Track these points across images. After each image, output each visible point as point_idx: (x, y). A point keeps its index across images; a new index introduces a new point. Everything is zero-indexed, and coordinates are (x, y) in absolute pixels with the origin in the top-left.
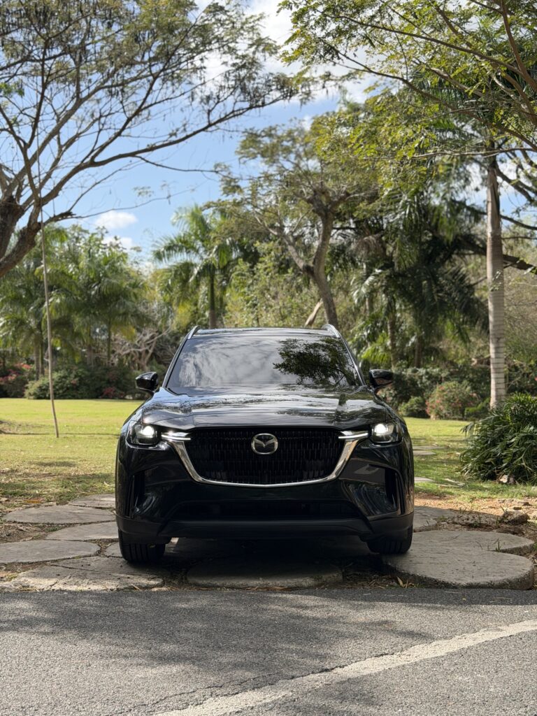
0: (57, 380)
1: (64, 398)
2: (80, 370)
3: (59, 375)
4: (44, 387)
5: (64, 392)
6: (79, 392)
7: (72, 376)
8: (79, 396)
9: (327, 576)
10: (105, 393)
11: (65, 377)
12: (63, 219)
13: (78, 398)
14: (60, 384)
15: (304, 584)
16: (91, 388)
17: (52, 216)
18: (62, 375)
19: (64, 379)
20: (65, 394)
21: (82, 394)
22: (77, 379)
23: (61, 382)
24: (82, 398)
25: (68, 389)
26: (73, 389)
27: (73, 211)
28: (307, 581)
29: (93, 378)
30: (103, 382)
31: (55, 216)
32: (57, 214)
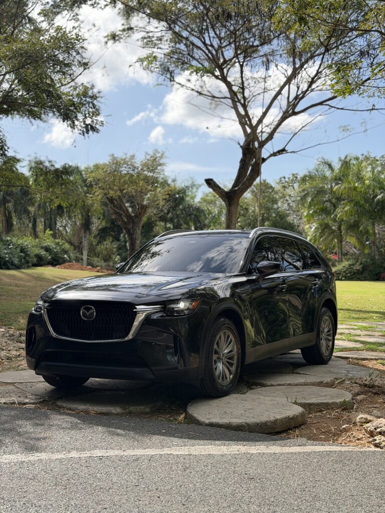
0: (347, 266)
1: (352, 280)
2: (364, 260)
3: (349, 263)
4: (338, 272)
5: (351, 275)
6: (363, 276)
7: (358, 263)
8: (363, 279)
9: (134, 408)
10: (382, 277)
11: (353, 265)
12: (280, 154)
13: (362, 280)
14: (349, 270)
15: (114, 411)
16: (373, 273)
17: (272, 153)
18: (351, 263)
19: (352, 266)
20: (352, 277)
21: (365, 277)
22: (361, 266)
23: (350, 268)
24: (365, 280)
25: (355, 273)
26: (359, 273)
27: (286, 149)
28: (117, 410)
29: (375, 266)
30: (381, 269)
31: (274, 153)
32: (275, 151)
